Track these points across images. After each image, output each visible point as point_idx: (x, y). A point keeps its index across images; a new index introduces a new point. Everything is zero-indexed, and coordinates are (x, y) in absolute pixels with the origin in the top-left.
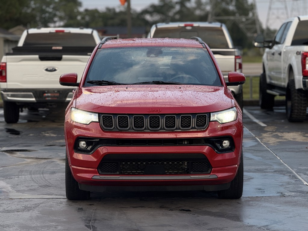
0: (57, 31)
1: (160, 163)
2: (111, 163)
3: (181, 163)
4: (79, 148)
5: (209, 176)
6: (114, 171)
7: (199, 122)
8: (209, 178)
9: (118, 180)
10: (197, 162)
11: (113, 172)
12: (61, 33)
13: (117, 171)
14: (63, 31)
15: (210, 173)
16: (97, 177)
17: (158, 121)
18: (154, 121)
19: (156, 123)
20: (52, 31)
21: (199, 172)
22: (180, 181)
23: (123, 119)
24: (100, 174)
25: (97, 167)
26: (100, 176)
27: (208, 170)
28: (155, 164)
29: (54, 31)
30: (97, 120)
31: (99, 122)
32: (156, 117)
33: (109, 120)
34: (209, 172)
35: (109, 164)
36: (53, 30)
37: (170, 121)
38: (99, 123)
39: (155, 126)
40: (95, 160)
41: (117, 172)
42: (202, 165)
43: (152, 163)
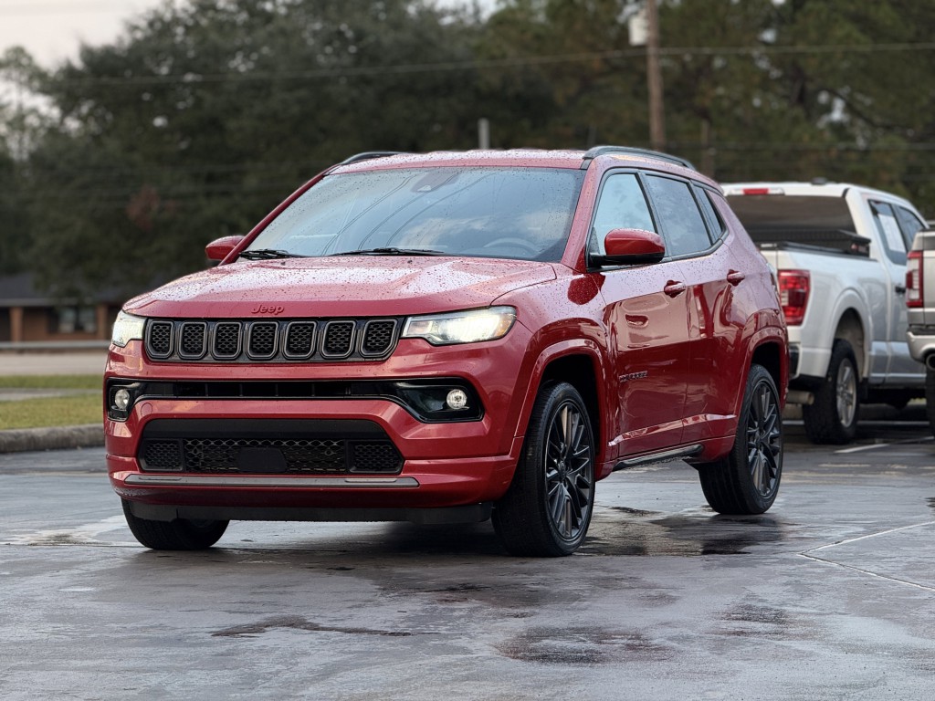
0: (748, 193)
1: (273, 443)
3: (322, 444)
4: (113, 407)
5: (394, 479)
6: (172, 463)
7: (373, 338)
8: (395, 484)
9: (176, 484)
10: (364, 444)
11: (171, 467)
12: (760, 197)
13: (178, 464)
14: (764, 192)
15: (399, 473)
16: (137, 478)
17: (270, 337)
18: (262, 337)
19: (266, 340)
20: (734, 193)
21: (372, 469)
23: (193, 332)
24: (143, 471)
25: (133, 453)
26: (142, 477)
27: (395, 465)
28: (248, 446)
29: (741, 193)
30: (140, 335)
31: (143, 339)
32: (267, 326)
33: (163, 333)
34: (398, 470)
35: (162, 445)
36: (737, 190)
37: (299, 337)
38: (142, 343)
39: (262, 349)
40: (128, 435)
41: (179, 466)
42: (377, 451)
43: (254, 444)
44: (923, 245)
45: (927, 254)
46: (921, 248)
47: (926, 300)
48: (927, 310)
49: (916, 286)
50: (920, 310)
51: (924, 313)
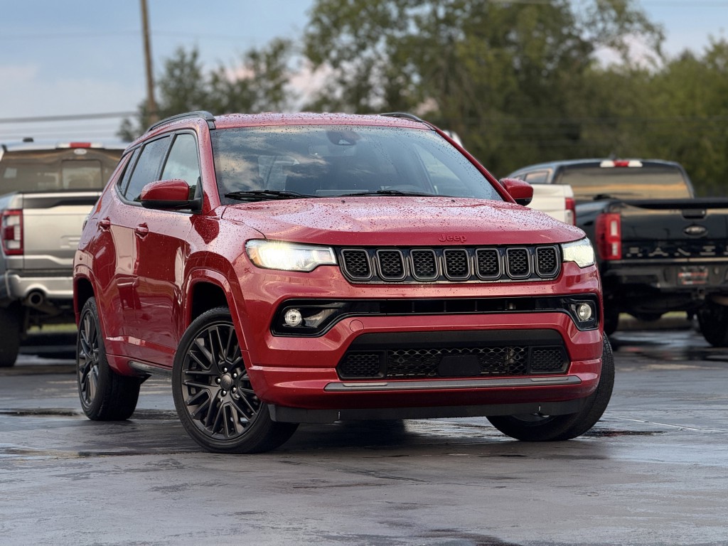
1: (471, 351)
2: (366, 353)
3: (513, 350)
4: (284, 325)
5: (566, 378)
6: (372, 371)
7: (544, 262)
8: (567, 381)
9: (383, 390)
11: (371, 375)
13: (378, 372)
15: (566, 373)
16: (336, 386)
17: (463, 261)
18: (456, 262)
19: (460, 264)
21: (545, 370)
22: (512, 390)
23: (390, 257)
24: (341, 379)
25: (335, 364)
26: (346, 384)
27: (561, 366)
30: (334, 261)
31: (338, 265)
32: (460, 253)
33: (359, 259)
34: (565, 370)
35: (363, 356)
37: (487, 261)
38: (338, 267)
39: (458, 271)
40: (333, 349)
41: (380, 374)
42: (551, 355)
43: (455, 352)
44: (23, 204)
45: (26, 212)
46: (20, 207)
47: (26, 248)
48: (27, 257)
49: (17, 237)
50: (20, 257)
51: (24, 260)
